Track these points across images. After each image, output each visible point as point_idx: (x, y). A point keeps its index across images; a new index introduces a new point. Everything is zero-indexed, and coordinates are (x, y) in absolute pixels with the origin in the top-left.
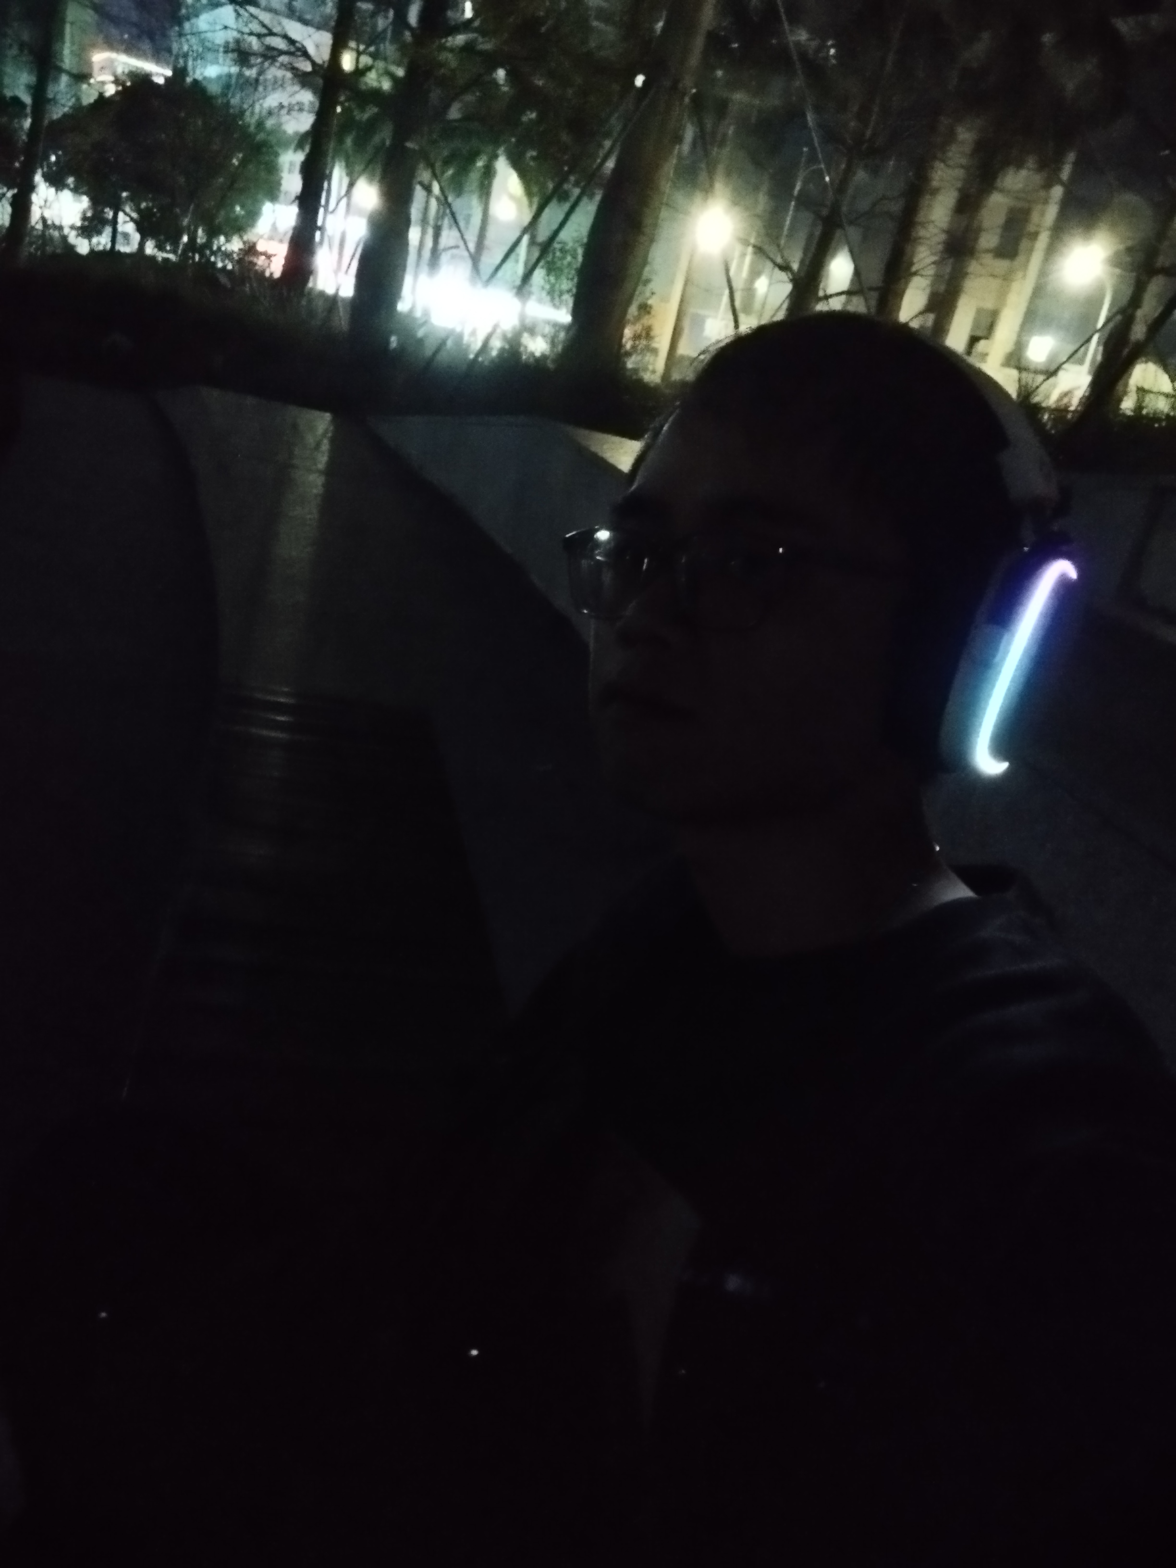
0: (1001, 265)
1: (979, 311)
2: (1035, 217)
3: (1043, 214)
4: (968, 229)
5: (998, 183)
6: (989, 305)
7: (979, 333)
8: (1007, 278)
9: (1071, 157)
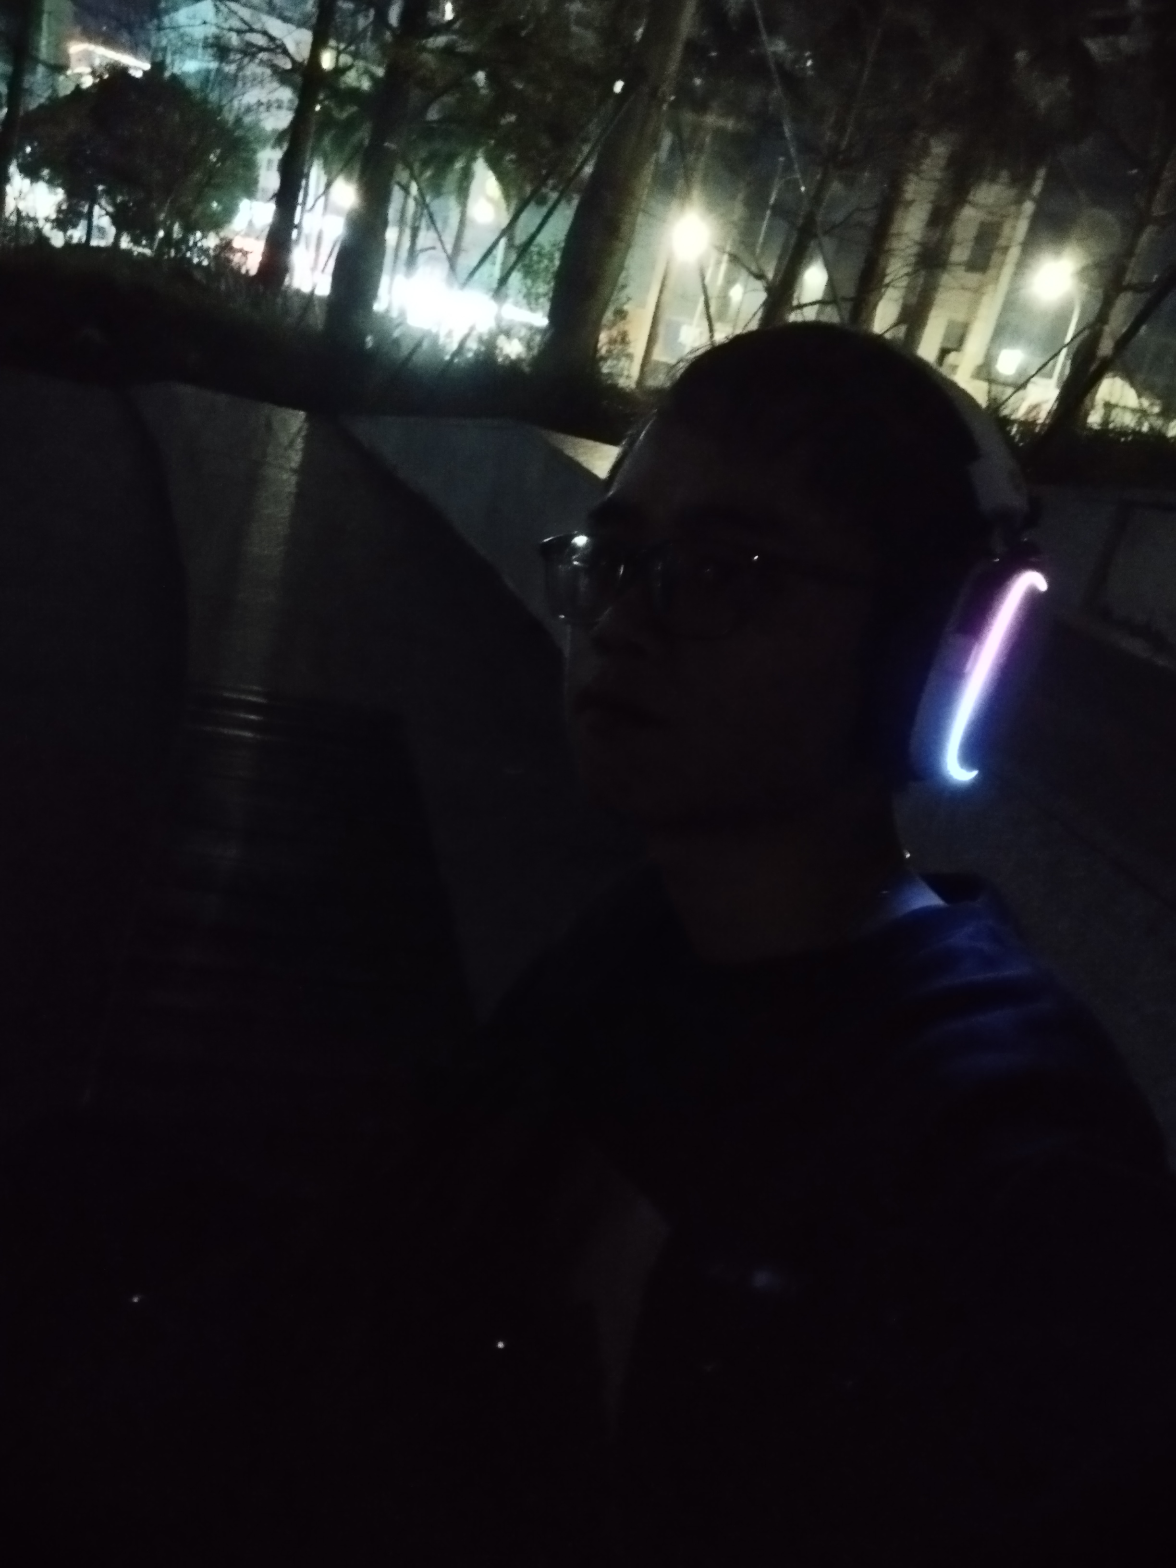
0: (973, 278)
1: (951, 325)
2: (1006, 230)
3: (1014, 228)
4: (941, 241)
5: (971, 197)
6: (960, 317)
7: (949, 345)
8: (978, 291)
9: (1042, 173)
